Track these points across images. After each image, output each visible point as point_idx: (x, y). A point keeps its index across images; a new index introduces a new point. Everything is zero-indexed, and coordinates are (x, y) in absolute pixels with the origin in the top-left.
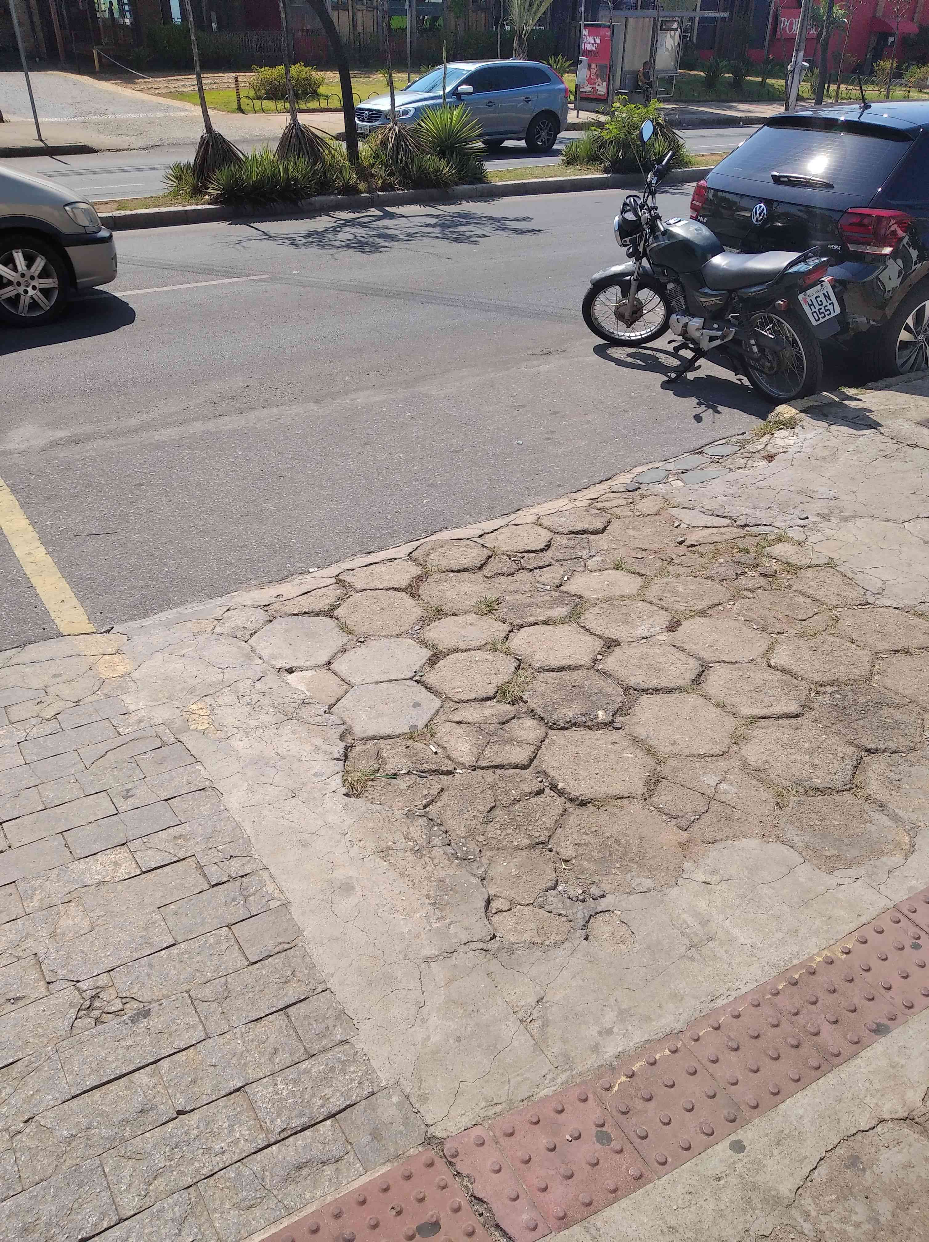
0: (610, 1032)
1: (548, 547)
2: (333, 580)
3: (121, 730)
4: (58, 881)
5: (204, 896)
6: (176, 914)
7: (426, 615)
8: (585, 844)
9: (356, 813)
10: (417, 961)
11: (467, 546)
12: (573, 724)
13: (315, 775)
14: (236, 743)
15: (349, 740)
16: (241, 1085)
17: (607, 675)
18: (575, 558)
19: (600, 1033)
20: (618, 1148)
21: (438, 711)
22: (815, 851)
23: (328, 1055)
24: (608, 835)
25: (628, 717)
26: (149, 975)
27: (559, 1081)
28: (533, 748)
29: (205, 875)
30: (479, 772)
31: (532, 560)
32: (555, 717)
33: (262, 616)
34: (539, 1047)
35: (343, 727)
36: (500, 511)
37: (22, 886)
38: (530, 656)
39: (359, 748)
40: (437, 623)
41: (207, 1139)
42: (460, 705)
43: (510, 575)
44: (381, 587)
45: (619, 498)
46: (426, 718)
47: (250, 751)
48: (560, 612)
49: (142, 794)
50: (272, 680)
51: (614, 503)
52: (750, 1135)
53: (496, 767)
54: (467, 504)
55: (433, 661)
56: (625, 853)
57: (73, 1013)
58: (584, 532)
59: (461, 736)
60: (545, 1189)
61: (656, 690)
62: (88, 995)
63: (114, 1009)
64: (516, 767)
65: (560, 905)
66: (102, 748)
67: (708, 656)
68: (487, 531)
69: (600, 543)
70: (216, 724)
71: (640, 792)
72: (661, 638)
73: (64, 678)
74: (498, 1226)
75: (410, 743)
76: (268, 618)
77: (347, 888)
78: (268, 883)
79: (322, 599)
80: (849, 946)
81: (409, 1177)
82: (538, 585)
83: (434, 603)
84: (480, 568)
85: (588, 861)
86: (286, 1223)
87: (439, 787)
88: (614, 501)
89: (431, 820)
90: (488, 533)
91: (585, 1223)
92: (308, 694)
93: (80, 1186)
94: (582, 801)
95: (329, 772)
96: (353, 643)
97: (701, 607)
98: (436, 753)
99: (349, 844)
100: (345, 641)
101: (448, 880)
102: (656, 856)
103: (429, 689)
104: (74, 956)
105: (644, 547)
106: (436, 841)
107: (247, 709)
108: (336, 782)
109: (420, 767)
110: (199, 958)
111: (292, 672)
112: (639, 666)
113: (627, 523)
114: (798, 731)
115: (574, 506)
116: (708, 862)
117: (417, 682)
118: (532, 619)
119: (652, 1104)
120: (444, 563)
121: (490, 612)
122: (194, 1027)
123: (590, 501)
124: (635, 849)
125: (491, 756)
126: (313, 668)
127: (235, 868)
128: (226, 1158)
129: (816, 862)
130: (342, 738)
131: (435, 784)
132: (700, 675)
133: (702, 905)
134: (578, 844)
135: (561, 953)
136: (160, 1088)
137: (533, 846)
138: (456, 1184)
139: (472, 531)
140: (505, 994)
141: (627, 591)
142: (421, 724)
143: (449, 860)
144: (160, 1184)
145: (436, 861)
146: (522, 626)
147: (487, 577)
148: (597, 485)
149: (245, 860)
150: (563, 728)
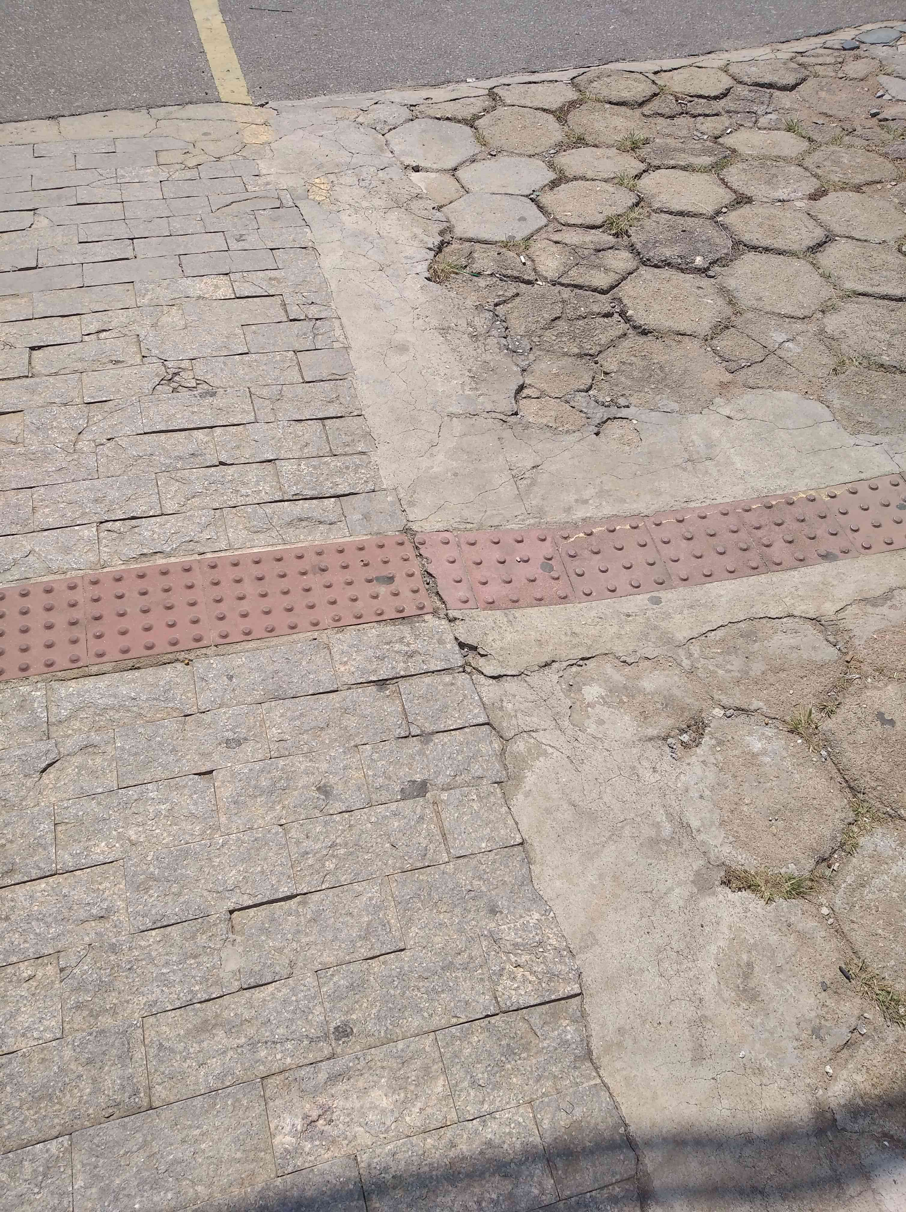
0: (586, 502)
1: (724, 95)
2: (487, 92)
3: (249, 188)
4: (167, 289)
5: (281, 325)
6: (254, 333)
7: (566, 140)
8: (630, 364)
9: (431, 295)
10: (442, 414)
11: (635, 80)
12: (666, 264)
13: (406, 257)
14: (344, 217)
15: (448, 237)
16: (272, 458)
17: (724, 227)
18: (748, 112)
19: (577, 501)
20: (556, 576)
21: (541, 229)
22: (849, 416)
23: (347, 458)
24: (656, 361)
25: (726, 268)
26: (222, 370)
27: (527, 522)
28: (617, 277)
29: (286, 311)
30: (559, 288)
31: (701, 106)
32: (652, 254)
33: (406, 113)
34: (520, 497)
35: (445, 224)
36: (690, 49)
37: (138, 285)
38: (653, 196)
39: (455, 246)
40: (574, 150)
41: (238, 485)
42: (564, 228)
43: (670, 117)
44: (530, 105)
45: (828, 56)
46: (527, 232)
47: (355, 226)
48: (706, 160)
49: (253, 241)
50: (395, 173)
51: (820, 60)
52: (670, 596)
53: (576, 286)
54: (656, 36)
55: (554, 184)
56: (664, 379)
57: (157, 380)
58: (771, 86)
59: (554, 254)
60: (485, 584)
61: (767, 250)
62: (171, 371)
63: (189, 385)
64: (595, 290)
65: (584, 405)
66: (229, 199)
67: (837, 229)
68: (664, 69)
69: (783, 101)
70: (332, 198)
71: (703, 333)
72: (798, 204)
73: (212, 137)
74: (437, 593)
75: (504, 250)
76: (411, 117)
77: (402, 348)
78: (336, 329)
79: (468, 107)
80: (838, 493)
81: (382, 546)
82: (695, 133)
83: (579, 130)
84: (641, 104)
85: (626, 378)
86: (280, 547)
87: (515, 291)
88: (821, 58)
89: (497, 316)
90: (665, 71)
91: (506, 611)
92: (425, 191)
93: (139, 487)
94: (645, 329)
95: (419, 257)
96: (484, 155)
97: (857, 181)
98: (524, 264)
99: (416, 317)
100: (476, 151)
101: (492, 364)
102: (693, 388)
103: (541, 208)
104: (167, 343)
105: (830, 113)
106: (494, 332)
107: (364, 192)
108: (422, 268)
109: (504, 272)
110: (264, 367)
111: (418, 171)
112: (760, 225)
113: (823, 84)
114: (893, 314)
115: (774, 56)
116: (740, 402)
117: (532, 200)
118: (672, 162)
119: (598, 557)
120: (605, 93)
121: (633, 149)
122: (248, 413)
123: (794, 55)
124: (675, 377)
125: (575, 276)
126: (438, 171)
127: (313, 312)
128: (249, 500)
129: (845, 423)
130: (442, 233)
131: (512, 288)
132: (820, 245)
133: (716, 433)
134: (624, 363)
135: (570, 438)
136: (211, 445)
137: (580, 356)
138: (417, 562)
139: (650, 66)
140: (508, 455)
141: (786, 152)
142: (519, 236)
143: (500, 349)
144: (196, 501)
145: (487, 347)
146: (659, 168)
147: (644, 115)
148: (812, 38)
149: (322, 308)
150: (656, 266)
